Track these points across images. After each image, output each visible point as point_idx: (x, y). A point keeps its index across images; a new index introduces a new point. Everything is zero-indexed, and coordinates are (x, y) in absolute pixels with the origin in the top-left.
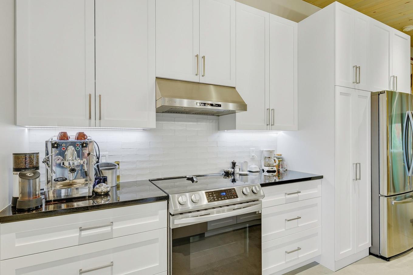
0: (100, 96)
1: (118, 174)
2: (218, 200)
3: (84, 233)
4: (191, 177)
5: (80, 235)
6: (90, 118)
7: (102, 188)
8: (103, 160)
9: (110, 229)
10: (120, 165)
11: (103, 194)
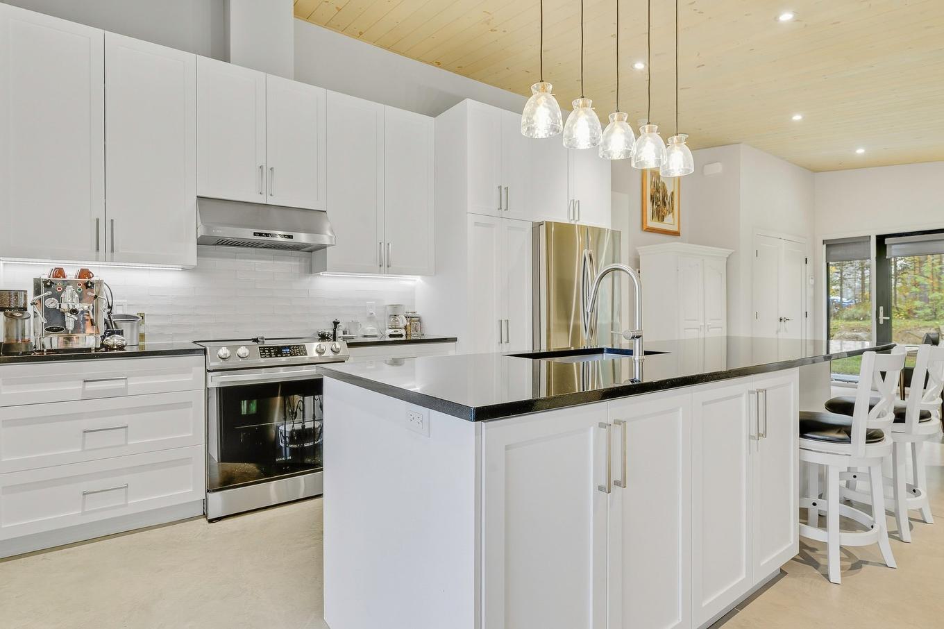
0: (112, 220)
1: (142, 331)
2: (277, 356)
3: (89, 386)
4: (256, 338)
5: (84, 387)
6: (98, 249)
7: (114, 340)
8: (117, 311)
9: (124, 384)
10: (146, 318)
11: (115, 347)
